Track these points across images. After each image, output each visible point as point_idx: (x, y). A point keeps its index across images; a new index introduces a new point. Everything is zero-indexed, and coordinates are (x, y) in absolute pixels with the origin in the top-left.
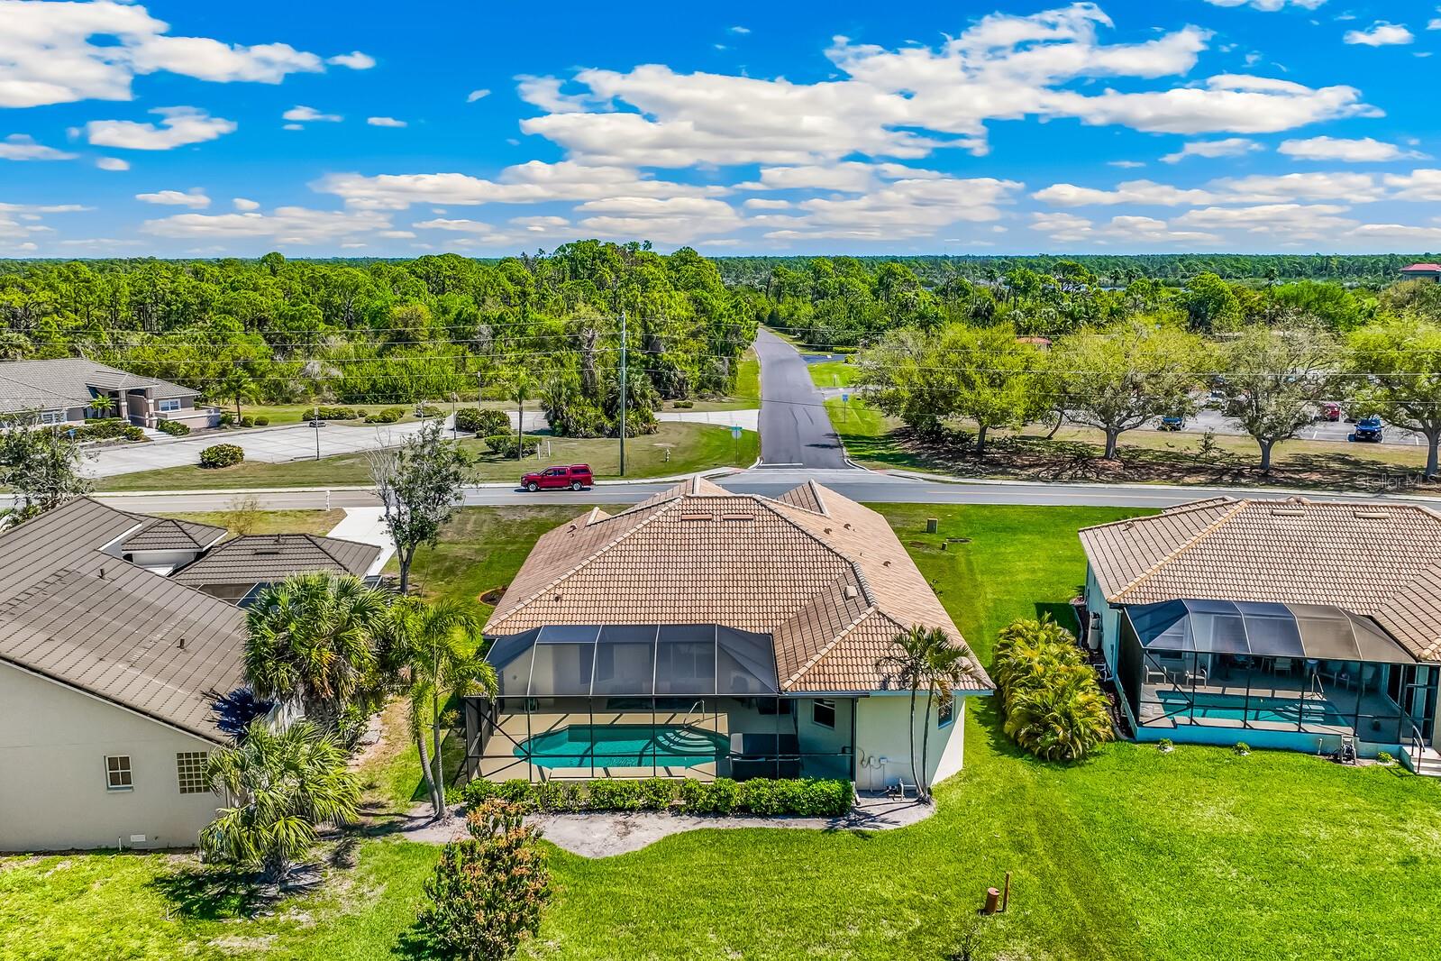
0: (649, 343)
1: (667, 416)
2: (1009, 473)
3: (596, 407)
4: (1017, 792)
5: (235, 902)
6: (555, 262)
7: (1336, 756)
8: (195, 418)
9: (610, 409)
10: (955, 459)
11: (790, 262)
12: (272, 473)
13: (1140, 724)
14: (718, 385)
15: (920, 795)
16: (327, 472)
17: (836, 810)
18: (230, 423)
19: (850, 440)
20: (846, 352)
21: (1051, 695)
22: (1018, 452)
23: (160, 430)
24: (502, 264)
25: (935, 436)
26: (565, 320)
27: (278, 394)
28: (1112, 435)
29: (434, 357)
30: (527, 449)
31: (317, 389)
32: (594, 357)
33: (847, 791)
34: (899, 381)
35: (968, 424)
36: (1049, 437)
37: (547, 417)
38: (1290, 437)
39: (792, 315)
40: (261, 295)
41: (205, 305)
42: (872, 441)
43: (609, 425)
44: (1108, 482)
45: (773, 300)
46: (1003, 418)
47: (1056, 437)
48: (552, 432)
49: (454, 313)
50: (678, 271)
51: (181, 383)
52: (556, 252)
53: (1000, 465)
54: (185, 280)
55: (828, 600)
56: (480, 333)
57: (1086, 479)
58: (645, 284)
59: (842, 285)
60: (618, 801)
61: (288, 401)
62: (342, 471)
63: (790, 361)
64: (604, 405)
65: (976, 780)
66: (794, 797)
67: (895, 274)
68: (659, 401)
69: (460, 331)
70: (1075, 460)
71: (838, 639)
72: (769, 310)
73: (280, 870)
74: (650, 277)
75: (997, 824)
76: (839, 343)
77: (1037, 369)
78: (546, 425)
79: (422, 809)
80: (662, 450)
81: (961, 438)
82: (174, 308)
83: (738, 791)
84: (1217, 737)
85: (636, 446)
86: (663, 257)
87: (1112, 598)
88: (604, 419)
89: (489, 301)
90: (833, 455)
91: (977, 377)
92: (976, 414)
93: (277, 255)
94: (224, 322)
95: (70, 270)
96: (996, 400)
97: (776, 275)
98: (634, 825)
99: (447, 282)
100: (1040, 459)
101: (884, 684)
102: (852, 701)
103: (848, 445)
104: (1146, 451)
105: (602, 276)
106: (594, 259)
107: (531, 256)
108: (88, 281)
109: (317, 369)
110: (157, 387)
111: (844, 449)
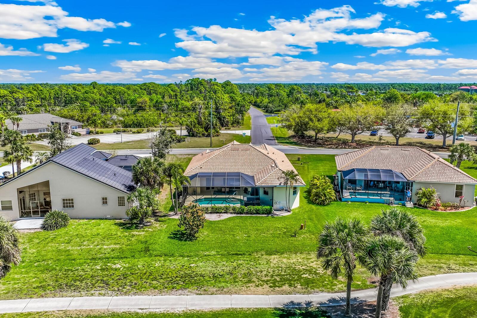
0: (217, 109)
1: (223, 131)
2: (323, 147)
3: (202, 128)
4: (312, 210)
5: (134, 227)
6: (186, 85)
7: (389, 204)
8: (83, 131)
9: (207, 129)
10: (308, 143)
11: (261, 85)
12: (109, 146)
13: (343, 197)
14: (238, 123)
15: (288, 211)
16: (126, 146)
17: (269, 212)
18: (93, 133)
19: (277, 138)
20: (278, 114)
21: (321, 190)
22: (327, 141)
23: (73, 135)
24: (169, 85)
25: (303, 136)
26: (191, 103)
27: (105, 125)
28: (354, 135)
29: (150, 114)
30: (183, 140)
31: (116, 124)
32: (202, 113)
33: (271, 208)
34: (292, 120)
35: (312, 133)
36: (337, 137)
37: (188, 131)
38: (404, 136)
39: (261, 102)
40: (95, 95)
41: (77, 98)
42: (285, 138)
43: (206, 133)
44: (351, 149)
45: (255, 97)
46: (321, 130)
47: (338, 138)
48: (189, 136)
49: (155, 101)
50: (225, 88)
51: (77, 120)
52: (186, 82)
53: (321, 144)
54: (71, 91)
55: (268, 168)
56: (164, 107)
57: (345, 148)
58: (215, 92)
59: (277, 92)
60: (217, 211)
61: (107, 127)
62: (129, 146)
63: (261, 116)
64: (204, 128)
65: (302, 208)
66: (259, 210)
67: (294, 89)
68: (221, 127)
69: (157, 106)
70: (343, 143)
71: (269, 175)
72: (254, 100)
73: (143, 221)
74: (217, 90)
75: (306, 215)
76: (276, 111)
77: (332, 116)
78: (187, 134)
79: (172, 213)
80: (222, 141)
81: (310, 137)
82: (68, 99)
83: (246, 208)
84: (361, 200)
85: (215, 139)
86: (220, 83)
87: (339, 169)
88: (205, 132)
89: (166, 97)
90: (273, 142)
91: (314, 119)
92: (314, 130)
93: (95, 83)
94: (85, 103)
95: (35, 87)
96: (319, 125)
97: (256, 89)
98: (221, 216)
99: (151, 91)
100: (333, 143)
101: (280, 184)
102: (272, 188)
103: (277, 139)
104: (364, 141)
105: (201, 89)
106: (198, 84)
107: (178, 83)
108: (41, 90)
109: (115, 118)
110: (70, 121)
111: (276, 140)
